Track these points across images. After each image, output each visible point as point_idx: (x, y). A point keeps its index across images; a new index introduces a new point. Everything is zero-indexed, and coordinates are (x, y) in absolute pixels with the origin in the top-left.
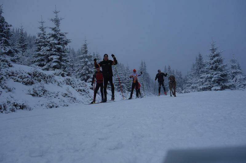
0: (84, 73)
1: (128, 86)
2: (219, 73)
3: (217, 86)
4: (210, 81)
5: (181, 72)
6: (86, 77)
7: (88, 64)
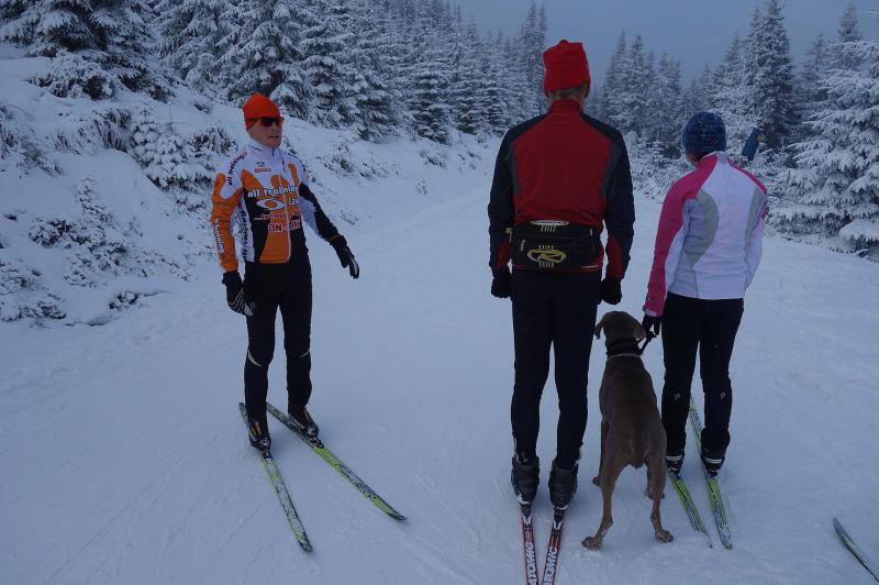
0: (257, 57)
1: (465, 110)
4: (837, 187)
5: (678, 65)
6: (264, 76)
7: (276, 14)
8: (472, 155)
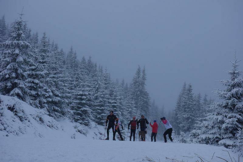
0: (7, 76)
2: (235, 117)
3: (230, 138)
6: (9, 84)
7: (17, 60)
8: (101, 134)
